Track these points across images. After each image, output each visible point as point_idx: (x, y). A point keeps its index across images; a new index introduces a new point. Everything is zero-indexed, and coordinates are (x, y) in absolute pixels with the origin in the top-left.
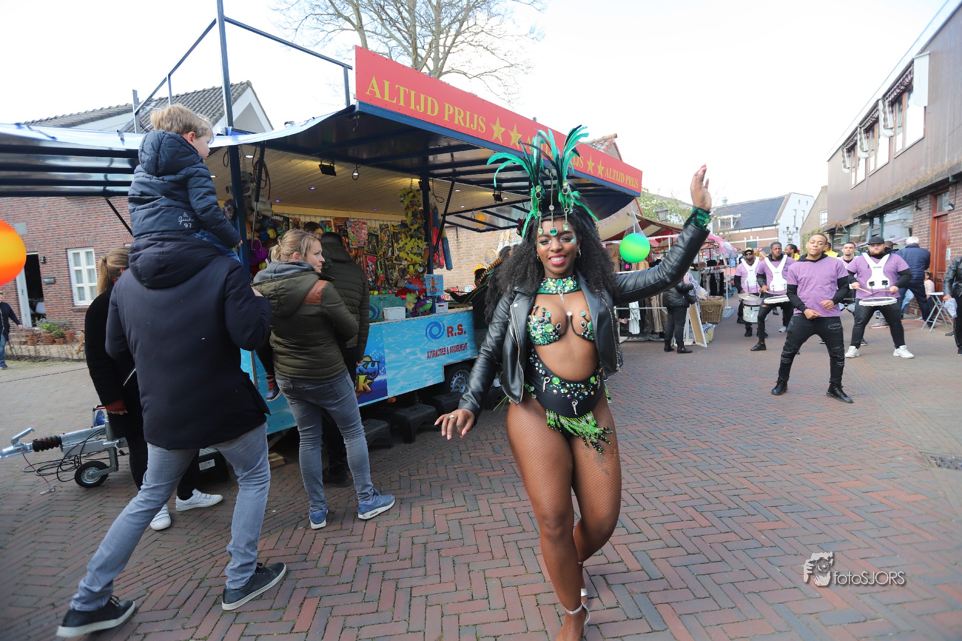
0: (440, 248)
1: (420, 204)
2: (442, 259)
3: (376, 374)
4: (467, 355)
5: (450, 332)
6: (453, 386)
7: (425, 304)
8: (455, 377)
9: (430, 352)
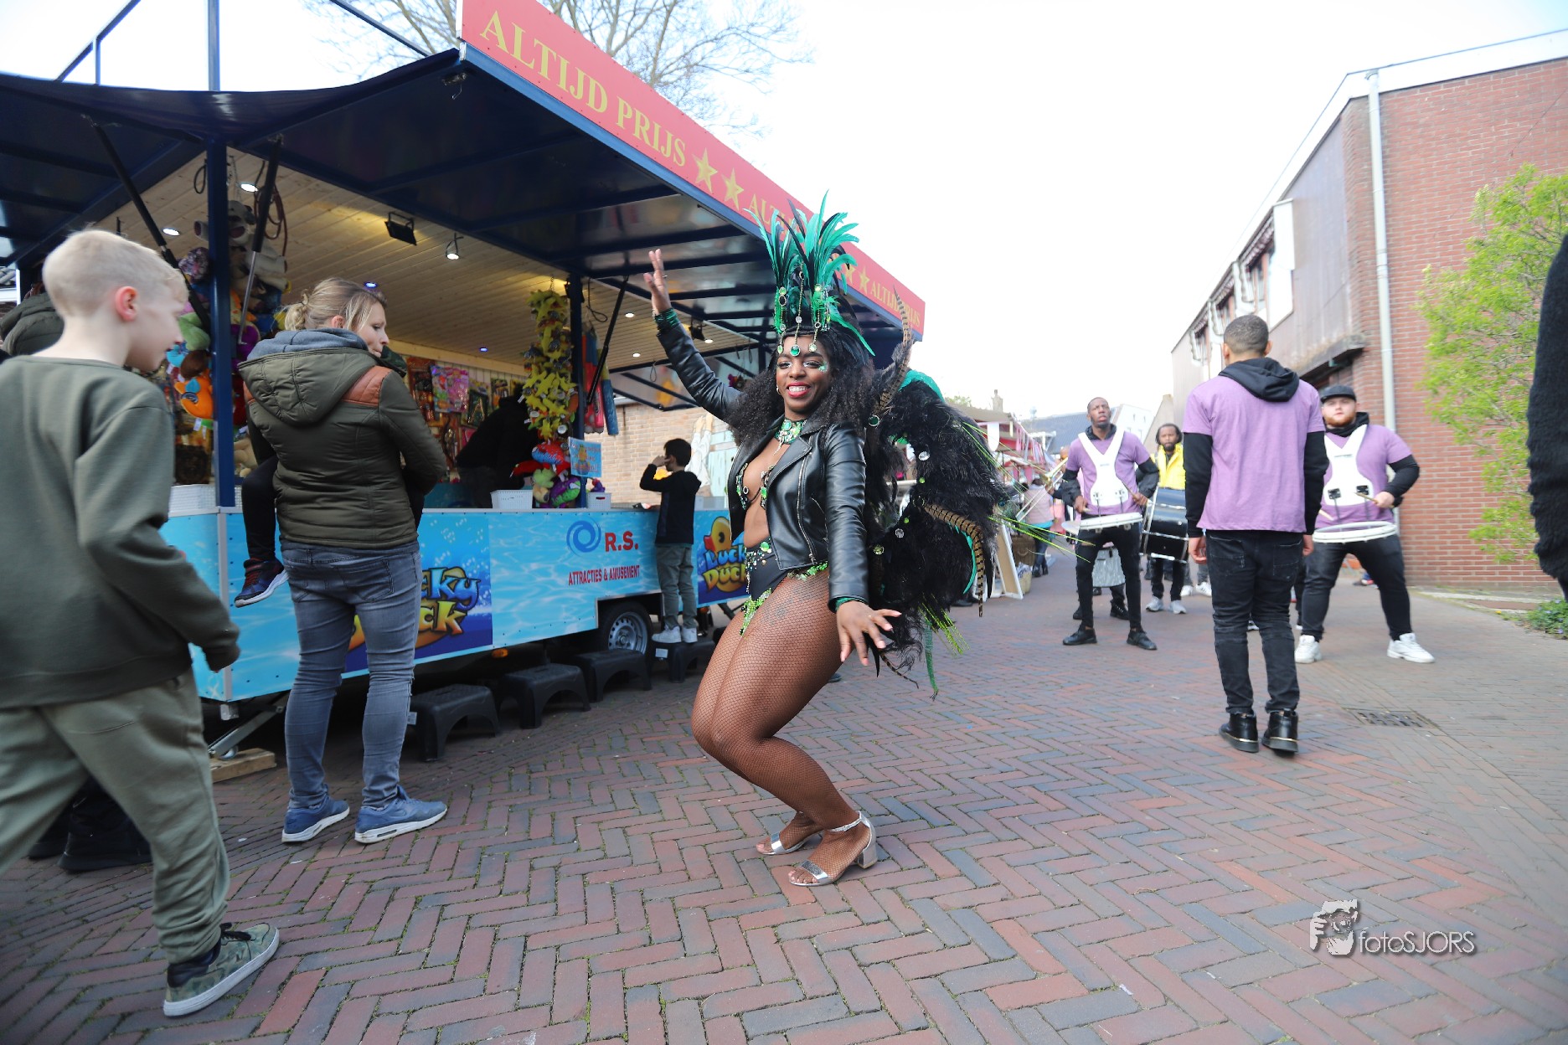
0: (598, 396)
1: (566, 320)
2: (602, 420)
3: (473, 601)
4: (639, 587)
5: (610, 541)
6: (613, 640)
7: (567, 488)
8: (617, 624)
9: (574, 573)
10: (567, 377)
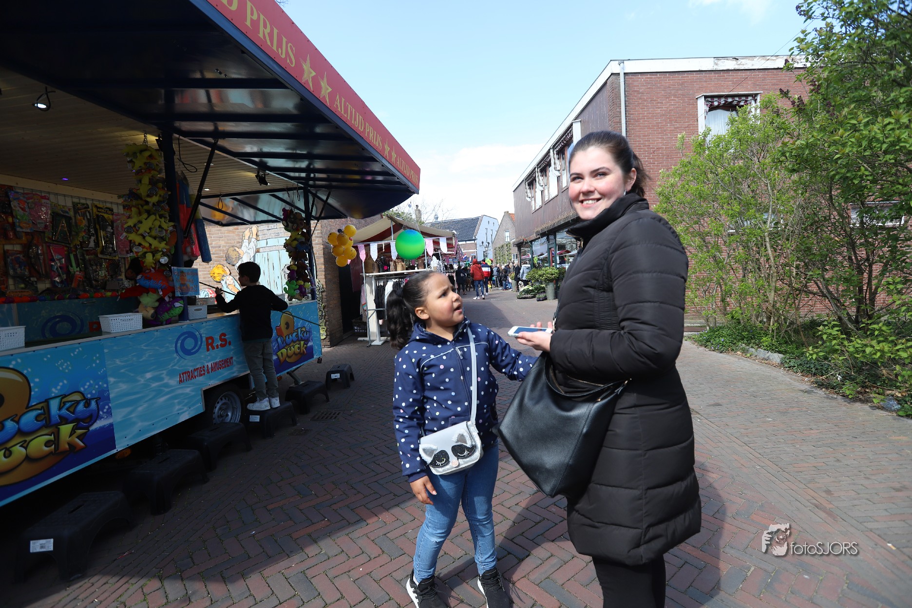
3: (94, 417)
4: (233, 373)
6: (216, 416)
7: (172, 307)
8: (218, 403)
9: (183, 374)
10: (165, 218)
